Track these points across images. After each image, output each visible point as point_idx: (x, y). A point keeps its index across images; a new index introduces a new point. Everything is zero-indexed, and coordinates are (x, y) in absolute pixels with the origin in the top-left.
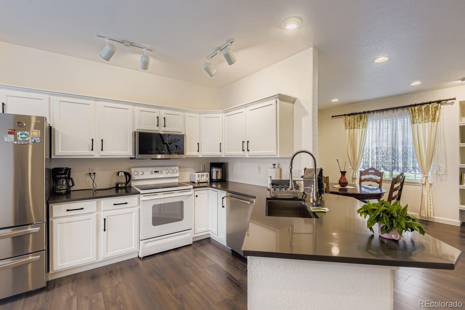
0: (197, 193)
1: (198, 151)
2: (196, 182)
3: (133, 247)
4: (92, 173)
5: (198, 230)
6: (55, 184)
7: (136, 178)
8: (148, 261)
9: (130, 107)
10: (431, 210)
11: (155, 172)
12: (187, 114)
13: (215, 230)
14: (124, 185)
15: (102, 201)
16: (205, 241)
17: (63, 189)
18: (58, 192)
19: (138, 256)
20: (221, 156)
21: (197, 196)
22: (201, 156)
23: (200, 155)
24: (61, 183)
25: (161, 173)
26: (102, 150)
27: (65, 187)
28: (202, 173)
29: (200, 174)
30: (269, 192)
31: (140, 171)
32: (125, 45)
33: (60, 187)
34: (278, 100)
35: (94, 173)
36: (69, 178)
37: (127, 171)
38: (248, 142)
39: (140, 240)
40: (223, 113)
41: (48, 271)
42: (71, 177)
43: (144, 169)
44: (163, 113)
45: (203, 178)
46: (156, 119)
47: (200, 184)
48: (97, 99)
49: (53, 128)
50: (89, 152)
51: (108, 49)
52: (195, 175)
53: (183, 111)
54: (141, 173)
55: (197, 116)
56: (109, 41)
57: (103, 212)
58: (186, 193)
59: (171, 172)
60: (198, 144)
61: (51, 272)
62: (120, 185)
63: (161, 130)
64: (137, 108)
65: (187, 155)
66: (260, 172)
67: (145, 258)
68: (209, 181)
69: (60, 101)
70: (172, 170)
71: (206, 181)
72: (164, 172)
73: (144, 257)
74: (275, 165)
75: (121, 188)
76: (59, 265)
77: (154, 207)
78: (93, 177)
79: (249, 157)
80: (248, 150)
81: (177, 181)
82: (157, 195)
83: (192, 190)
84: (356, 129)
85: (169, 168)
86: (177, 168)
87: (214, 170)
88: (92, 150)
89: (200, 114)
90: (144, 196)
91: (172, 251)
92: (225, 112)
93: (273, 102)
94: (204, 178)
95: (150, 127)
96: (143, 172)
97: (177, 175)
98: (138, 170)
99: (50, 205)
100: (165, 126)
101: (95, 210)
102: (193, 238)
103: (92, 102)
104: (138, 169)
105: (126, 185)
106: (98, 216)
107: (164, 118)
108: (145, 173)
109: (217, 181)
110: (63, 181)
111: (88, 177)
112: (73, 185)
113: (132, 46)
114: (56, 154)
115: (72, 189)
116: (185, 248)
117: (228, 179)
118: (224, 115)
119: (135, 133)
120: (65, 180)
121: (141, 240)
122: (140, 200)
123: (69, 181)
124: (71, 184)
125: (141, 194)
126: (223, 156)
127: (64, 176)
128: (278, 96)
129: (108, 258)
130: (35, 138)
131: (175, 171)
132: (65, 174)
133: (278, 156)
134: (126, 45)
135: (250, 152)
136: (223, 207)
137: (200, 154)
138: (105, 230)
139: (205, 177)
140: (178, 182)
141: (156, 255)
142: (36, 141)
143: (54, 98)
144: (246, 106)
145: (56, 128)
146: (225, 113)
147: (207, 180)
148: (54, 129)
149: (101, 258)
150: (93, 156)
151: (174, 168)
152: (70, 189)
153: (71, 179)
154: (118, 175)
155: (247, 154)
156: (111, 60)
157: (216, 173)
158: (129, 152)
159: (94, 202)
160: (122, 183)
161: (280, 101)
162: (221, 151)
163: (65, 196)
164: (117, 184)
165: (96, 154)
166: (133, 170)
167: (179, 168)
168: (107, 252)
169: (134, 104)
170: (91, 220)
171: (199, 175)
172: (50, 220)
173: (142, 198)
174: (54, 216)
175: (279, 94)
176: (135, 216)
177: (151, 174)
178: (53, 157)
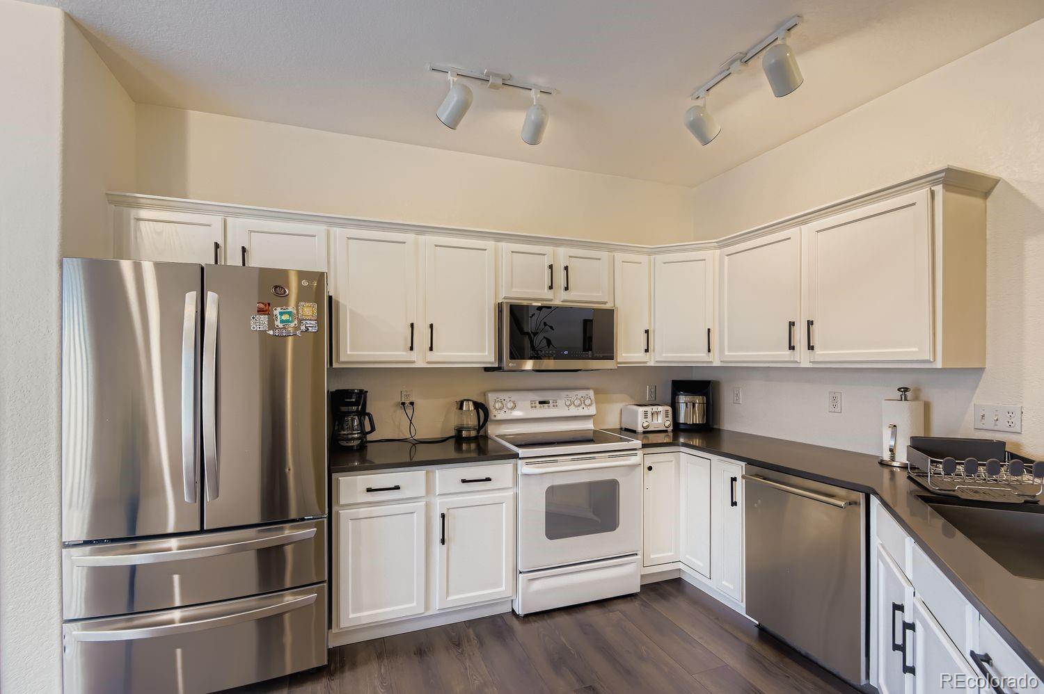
0: (649, 461)
1: (647, 351)
2: (640, 429)
3: (503, 588)
4: (407, 402)
5: (652, 556)
6: (338, 425)
7: (499, 417)
8: (537, 625)
9: (489, 244)
11: (540, 403)
12: (619, 256)
13: (702, 565)
14: (473, 433)
15: (437, 471)
16: (669, 588)
17: (354, 439)
18: (344, 443)
19: (513, 610)
20: (711, 362)
21: (650, 468)
22: (652, 364)
23: (651, 360)
24: (350, 422)
25: (554, 406)
26: (431, 349)
27: (357, 433)
28: (655, 408)
29: (648, 409)
30: (886, 472)
31: (507, 399)
32: (490, 87)
33: (348, 434)
34: (939, 189)
35: (412, 404)
36: (363, 413)
37: (480, 400)
38: (810, 323)
39: (518, 572)
40: (715, 248)
41: (330, 627)
42: (367, 411)
43: (515, 396)
44: (562, 255)
45: (655, 421)
46: (548, 272)
47: (650, 436)
48: (421, 230)
49: (335, 300)
50: (404, 353)
51: (455, 99)
52: (637, 412)
53: (610, 248)
54: (510, 405)
55: (643, 258)
56: (456, 79)
57: (438, 498)
58: (626, 460)
59: (577, 402)
60: (647, 332)
61: (334, 630)
62: (464, 434)
63: (558, 298)
64: (506, 246)
65: (618, 361)
66: (838, 409)
67: (530, 618)
68: (671, 428)
69: (349, 238)
70: (580, 399)
71: (665, 429)
72: (560, 402)
73: (527, 616)
74: (906, 390)
75: (469, 440)
76: (351, 616)
77: (551, 491)
78: (410, 412)
79: (810, 365)
80: (811, 348)
81: (589, 425)
82: (556, 461)
83: (640, 453)
85: (572, 394)
86: (591, 393)
87: (682, 399)
88: (412, 348)
89: (650, 254)
90: (527, 464)
91: (591, 607)
92: (722, 245)
93: (921, 195)
94: (660, 421)
95: (533, 291)
96: (514, 402)
97: (592, 410)
98: (503, 398)
99: (334, 476)
100: (567, 289)
101: (422, 492)
102: (642, 576)
103: (409, 237)
104: (502, 396)
105: (478, 433)
106: (428, 506)
107: (566, 268)
108: (519, 404)
109: (691, 430)
110: (353, 420)
111: (398, 411)
112: (373, 429)
113: (507, 87)
114: (342, 359)
115: (370, 437)
116: (619, 601)
117: (718, 423)
118: (718, 252)
119: (500, 307)
120: (356, 417)
121: (521, 573)
122: (519, 473)
123: (365, 418)
124: (368, 428)
125: (520, 458)
126: (714, 365)
127: (354, 408)
128: (943, 174)
129: (451, 610)
130: (308, 322)
131: (588, 402)
132: (356, 404)
133: (939, 365)
134: (494, 87)
135: (818, 351)
136: (734, 504)
137: (650, 358)
138: (443, 541)
139: (660, 419)
140: (593, 428)
141: (556, 614)
142: (310, 329)
143: (337, 231)
144: (803, 219)
145: (341, 301)
146: (720, 247)
147: (667, 425)
148: (338, 303)
149: (436, 606)
150: (414, 362)
151: (581, 393)
152: (365, 437)
153: (369, 415)
154: (461, 408)
155: (803, 358)
156: (459, 127)
157: (689, 409)
158: (487, 354)
159: (419, 474)
160: (468, 429)
161: (946, 191)
162: (709, 351)
163: (357, 454)
164: (459, 431)
165: (419, 359)
166: (492, 397)
167: (596, 393)
168: (448, 594)
169: (498, 237)
170: (415, 514)
171: (646, 413)
172: (334, 509)
173: (524, 468)
174: (342, 502)
175: (948, 170)
176: (506, 511)
177: (532, 407)
178: (335, 365)
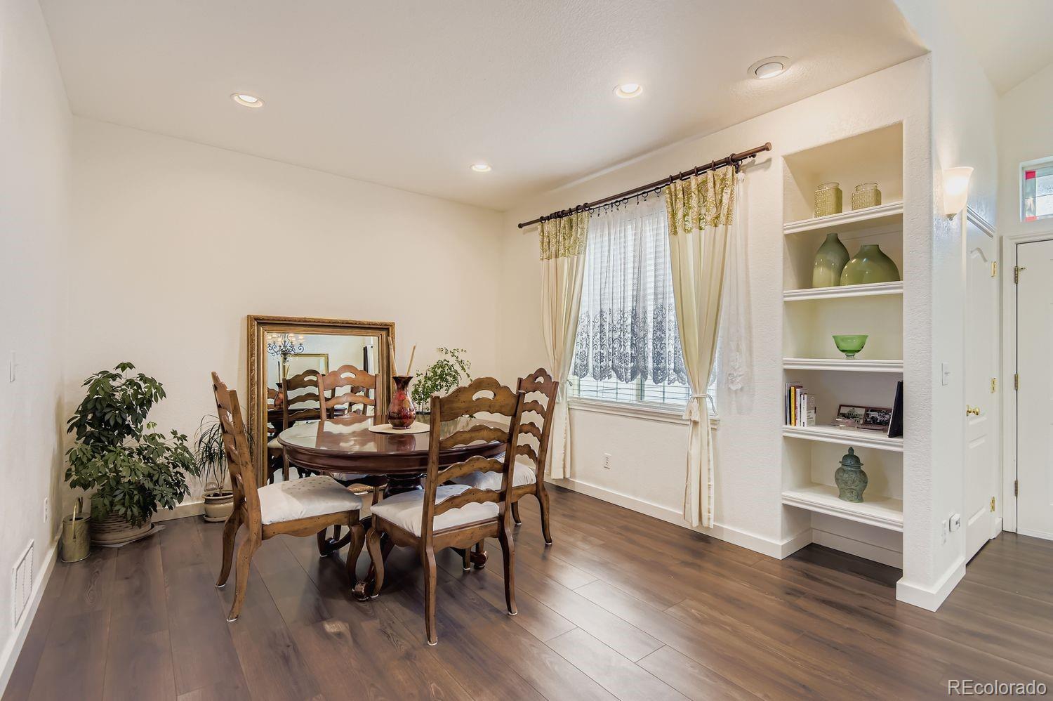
10: (709, 504)
84: (560, 259)
